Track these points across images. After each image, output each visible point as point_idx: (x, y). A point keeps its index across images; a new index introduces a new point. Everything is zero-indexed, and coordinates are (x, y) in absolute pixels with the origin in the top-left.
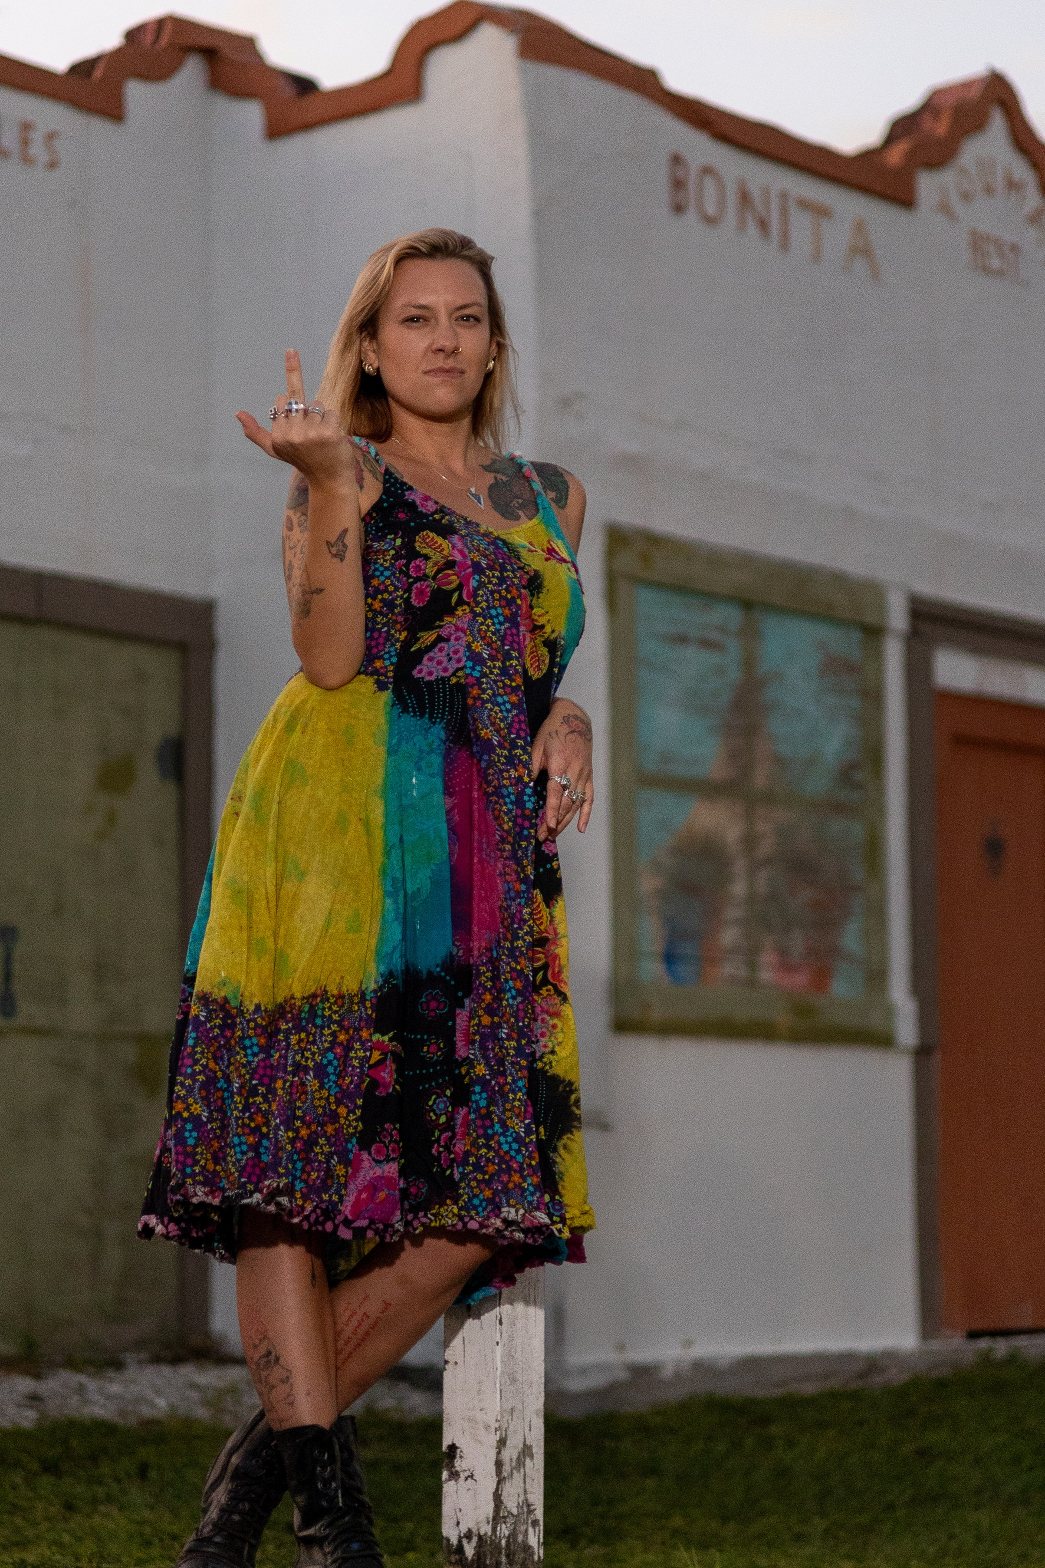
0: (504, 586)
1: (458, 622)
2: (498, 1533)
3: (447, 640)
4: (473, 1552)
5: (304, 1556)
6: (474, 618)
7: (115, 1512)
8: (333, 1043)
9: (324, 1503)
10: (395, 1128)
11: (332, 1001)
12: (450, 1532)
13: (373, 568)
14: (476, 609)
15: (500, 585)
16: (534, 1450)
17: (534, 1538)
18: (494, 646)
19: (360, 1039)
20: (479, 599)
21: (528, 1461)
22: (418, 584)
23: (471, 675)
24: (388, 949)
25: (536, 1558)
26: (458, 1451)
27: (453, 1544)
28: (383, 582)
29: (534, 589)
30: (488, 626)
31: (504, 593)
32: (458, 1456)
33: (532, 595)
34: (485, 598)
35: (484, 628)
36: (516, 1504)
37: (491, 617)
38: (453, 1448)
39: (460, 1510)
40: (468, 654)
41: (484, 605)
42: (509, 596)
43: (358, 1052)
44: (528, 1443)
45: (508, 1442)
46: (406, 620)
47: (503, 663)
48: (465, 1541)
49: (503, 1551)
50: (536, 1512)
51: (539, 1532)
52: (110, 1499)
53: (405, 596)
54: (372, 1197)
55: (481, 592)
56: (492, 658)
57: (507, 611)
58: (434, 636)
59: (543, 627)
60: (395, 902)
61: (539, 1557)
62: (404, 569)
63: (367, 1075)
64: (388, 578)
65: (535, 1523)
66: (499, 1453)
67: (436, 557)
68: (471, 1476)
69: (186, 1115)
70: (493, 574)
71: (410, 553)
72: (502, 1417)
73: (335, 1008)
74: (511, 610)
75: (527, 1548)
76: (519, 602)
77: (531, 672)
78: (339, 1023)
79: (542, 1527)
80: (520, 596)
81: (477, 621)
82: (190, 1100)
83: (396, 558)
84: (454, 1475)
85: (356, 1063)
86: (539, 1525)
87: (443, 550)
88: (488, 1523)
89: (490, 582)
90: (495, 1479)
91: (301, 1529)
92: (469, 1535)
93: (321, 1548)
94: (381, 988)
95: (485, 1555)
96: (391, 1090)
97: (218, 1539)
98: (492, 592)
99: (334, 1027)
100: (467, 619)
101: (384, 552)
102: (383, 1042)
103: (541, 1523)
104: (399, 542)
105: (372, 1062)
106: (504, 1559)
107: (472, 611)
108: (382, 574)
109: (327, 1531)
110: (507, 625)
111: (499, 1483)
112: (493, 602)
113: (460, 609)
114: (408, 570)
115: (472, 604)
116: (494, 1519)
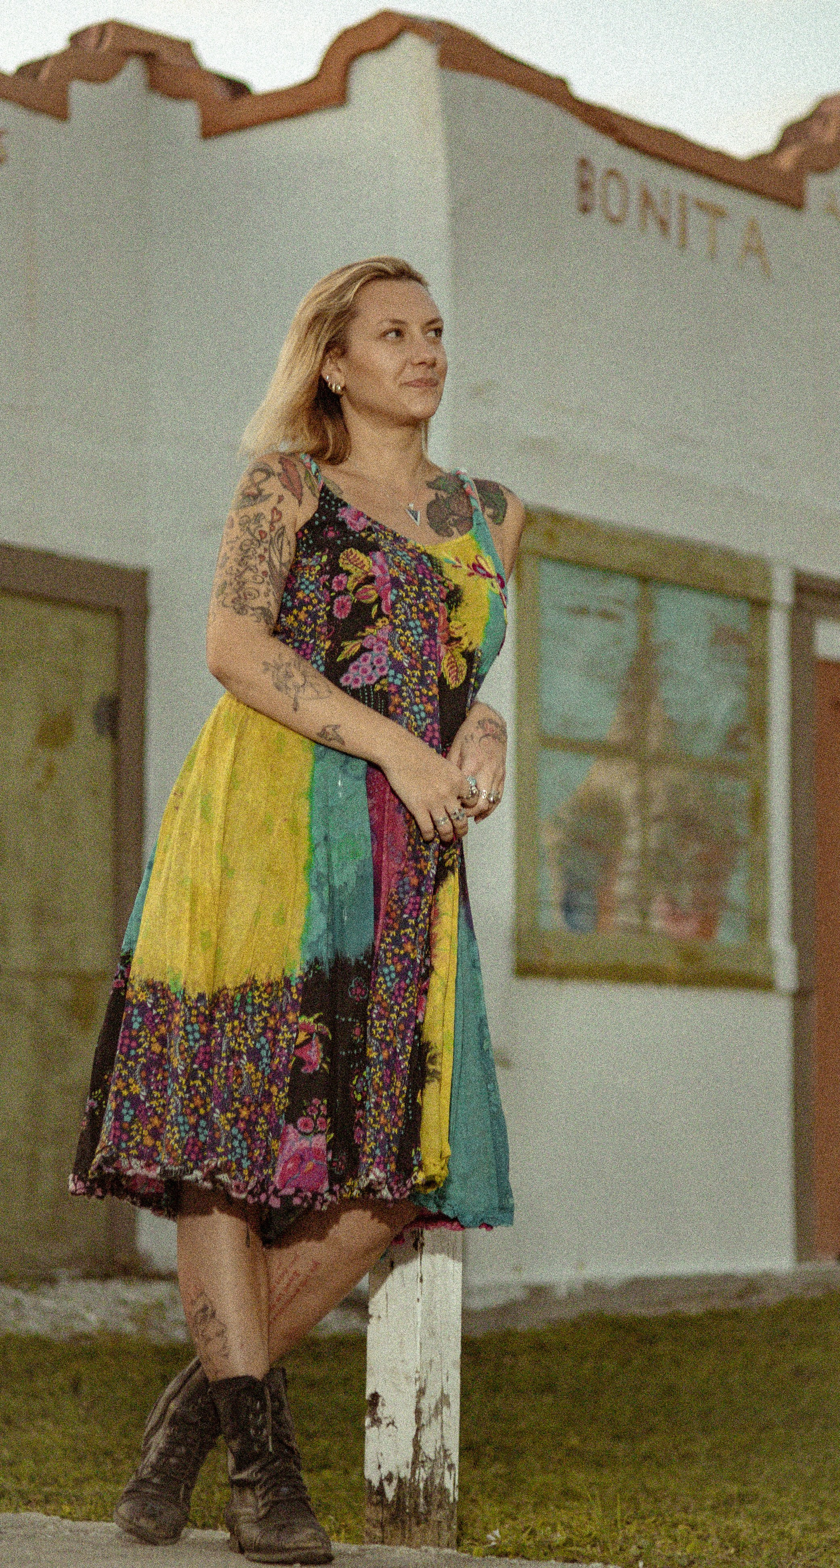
0: (422, 600)
1: (380, 634)
2: (417, 1477)
3: (371, 650)
4: (393, 1494)
5: (236, 1498)
6: (394, 629)
7: (49, 1426)
8: (264, 1029)
9: (256, 1449)
10: (322, 1103)
11: (262, 989)
12: (372, 1474)
13: (299, 581)
14: (394, 621)
15: (418, 598)
16: (451, 1399)
17: (450, 1482)
18: (413, 655)
19: (286, 1022)
20: (398, 612)
21: (445, 1409)
22: (340, 598)
23: (393, 683)
24: (313, 938)
25: (451, 1499)
26: (380, 1400)
27: (374, 1487)
28: (308, 595)
29: (452, 603)
30: (408, 637)
31: (421, 606)
32: (380, 1404)
33: (450, 608)
34: (403, 610)
35: (403, 638)
36: (434, 1450)
37: (410, 629)
38: (375, 1396)
39: (382, 1455)
40: (390, 663)
41: (403, 617)
42: (427, 609)
43: (285, 1034)
44: (445, 1392)
45: (427, 1391)
46: (329, 631)
47: (422, 672)
48: (385, 1483)
49: (422, 1494)
50: (452, 1456)
51: (455, 1475)
52: (45, 1415)
53: (328, 608)
54: (299, 1167)
55: (399, 606)
56: (412, 667)
57: (424, 624)
58: (358, 648)
59: (459, 639)
60: (320, 895)
61: (454, 1499)
62: (327, 583)
63: (294, 1055)
64: (313, 591)
65: (451, 1467)
66: (418, 1402)
67: (357, 573)
68: (393, 1423)
69: (125, 1093)
70: (411, 589)
71: (334, 569)
72: (422, 1368)
73: (265, 996)
74: (430, 623)
75: (443, 1491)
76: (436, 614)
77: (449, 681)
78: (269, 1010)
79: (457, 1471)
80: (437, 610)
81: (397, 632)
82: (131, 1080)
83: (321, 572)
84: (376, 1422)
85: (284, 1045)
86: (454, 1469)
87: (364, 565)
88: (408, 1467)
89: (407, 596)
90: (415, 1426)
91: (234, 1473)
92: (389, 1478)
93: (253, 1490)
94: (306, 974)
95: (404, 1496)
96: (318, 1068)
97: (156, 1480)
98: (410, 606)
99: (265, 1014)
100: (387, 631)
101: (311, 568)
102: (309, 1023)
103: (457, 1467)
104: (325, 559)
105: (299, 1041)
106: (422, 1500)
107: (391, 623)
108: (307, 588)
109: (259, 1475)
110: (425, 636)
111: (418, 1430)
112: (411, 614)
113: (380, 620)
114: (331, 584)
115: (392, 617)
116: (413, 1463)
